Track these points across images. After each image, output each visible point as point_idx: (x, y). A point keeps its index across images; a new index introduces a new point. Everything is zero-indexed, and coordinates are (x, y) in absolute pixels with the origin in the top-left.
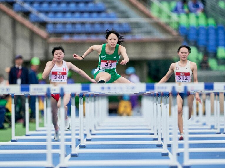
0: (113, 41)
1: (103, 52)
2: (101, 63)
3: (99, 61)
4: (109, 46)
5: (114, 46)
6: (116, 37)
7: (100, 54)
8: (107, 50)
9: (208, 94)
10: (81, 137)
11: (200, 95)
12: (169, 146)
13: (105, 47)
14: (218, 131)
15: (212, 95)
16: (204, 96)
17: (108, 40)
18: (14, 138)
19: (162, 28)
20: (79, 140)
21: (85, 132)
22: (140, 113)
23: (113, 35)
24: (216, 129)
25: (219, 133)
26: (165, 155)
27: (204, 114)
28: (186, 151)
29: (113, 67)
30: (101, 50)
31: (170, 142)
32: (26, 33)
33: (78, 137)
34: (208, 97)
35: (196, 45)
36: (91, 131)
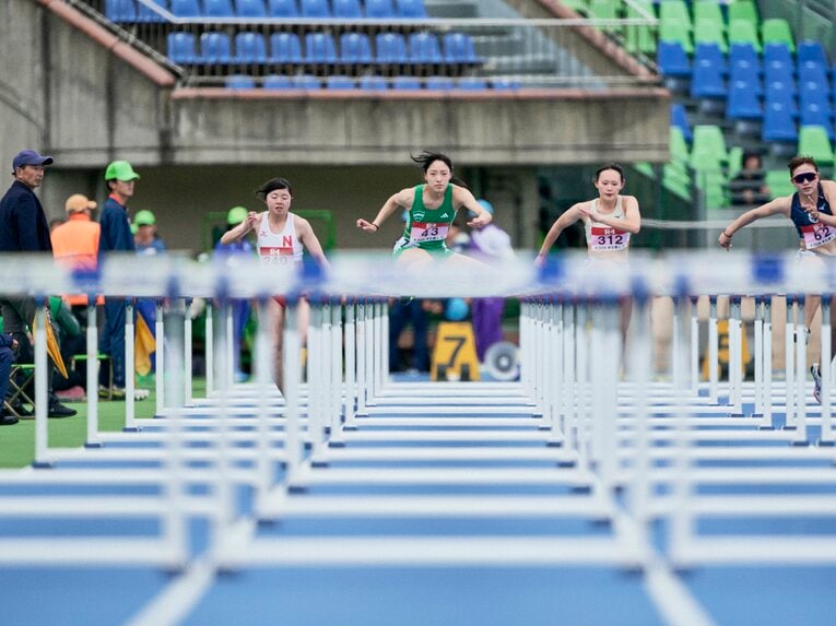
0: (439, 177)
1: (418, 204)
2: (413, 229)
3: (408, 224)
4: (429, 189)
5: (442, 190)
6: (446, 168)
7: (409, 209)
8: (426, 199)
9: (765, 300)
10: (291, 454)
11: (735, 300)
12: (619, 491)
13: (421, 192)
14: (800, 435)
15: (779, 304)
16: (747, 307)
17: (429, 177)
18: (43, 455)
19: (597, 52)
20: (283, 466)
21: (307, 437)
22: (508, 365)
23: (438, 165)
24: (793, 428)
25: (805, 444)
26: (602, 526)
27: (749, 374)
28: (682, 508)
29: (439, 237)
30: (412, 200)
31: (623, 477)
32: (92, 69)
33: (280, 454)
35: (720, 116)
36: (328, 431)
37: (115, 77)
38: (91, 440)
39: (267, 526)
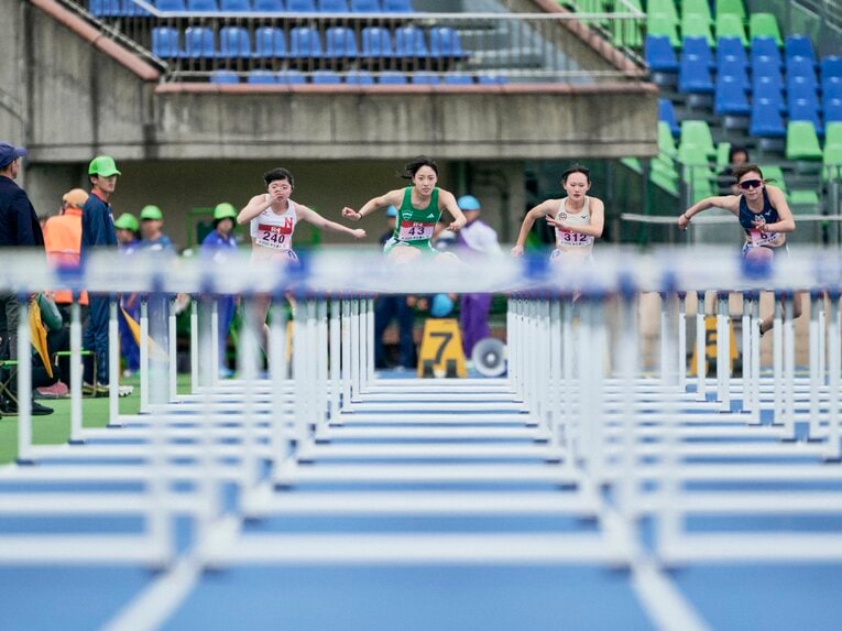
0: (426, 182)
1: (407, 204)
2: (401, 228)
3: (397, 224)
4: (418, 192)
5: (429, 193)
7: (399, 208)
9: (752, 297)
10: (277, 451)
11: (723, 296)
12: (606, 489)
13: (410, 193)
14: (788, 432)
15: (767, 300)
16: (736, 304)
17: (416, 180)
18: (27, 452)
19: (584, 47)
20: (269, 463)
21: (292, 434)
22: (494, 361)
23: (426, 170)
24: (781, 425)
25: (792, 441)
26: (589, 523)
27: (737, 370)
28: (670, 506)
29: (424, 236)
31: (610, 474)
32: (76, 63)
33: (265, 451)
34: (750, 306)
35: (708, 111)
36: (313, 428)
37: (99, 71)
38: (75, 437)
39: (253, 524)
